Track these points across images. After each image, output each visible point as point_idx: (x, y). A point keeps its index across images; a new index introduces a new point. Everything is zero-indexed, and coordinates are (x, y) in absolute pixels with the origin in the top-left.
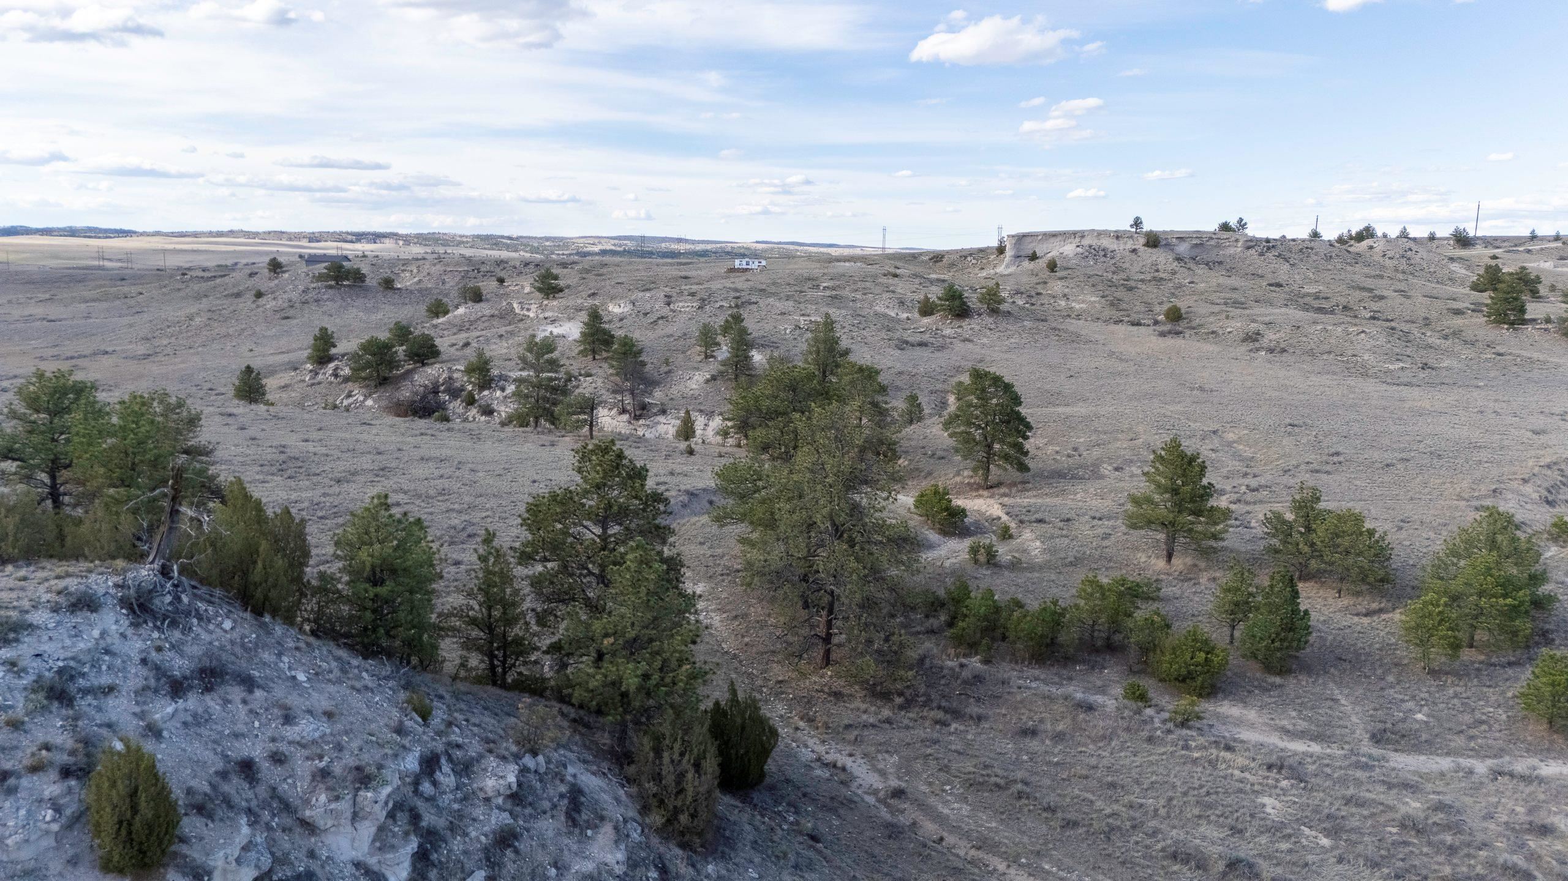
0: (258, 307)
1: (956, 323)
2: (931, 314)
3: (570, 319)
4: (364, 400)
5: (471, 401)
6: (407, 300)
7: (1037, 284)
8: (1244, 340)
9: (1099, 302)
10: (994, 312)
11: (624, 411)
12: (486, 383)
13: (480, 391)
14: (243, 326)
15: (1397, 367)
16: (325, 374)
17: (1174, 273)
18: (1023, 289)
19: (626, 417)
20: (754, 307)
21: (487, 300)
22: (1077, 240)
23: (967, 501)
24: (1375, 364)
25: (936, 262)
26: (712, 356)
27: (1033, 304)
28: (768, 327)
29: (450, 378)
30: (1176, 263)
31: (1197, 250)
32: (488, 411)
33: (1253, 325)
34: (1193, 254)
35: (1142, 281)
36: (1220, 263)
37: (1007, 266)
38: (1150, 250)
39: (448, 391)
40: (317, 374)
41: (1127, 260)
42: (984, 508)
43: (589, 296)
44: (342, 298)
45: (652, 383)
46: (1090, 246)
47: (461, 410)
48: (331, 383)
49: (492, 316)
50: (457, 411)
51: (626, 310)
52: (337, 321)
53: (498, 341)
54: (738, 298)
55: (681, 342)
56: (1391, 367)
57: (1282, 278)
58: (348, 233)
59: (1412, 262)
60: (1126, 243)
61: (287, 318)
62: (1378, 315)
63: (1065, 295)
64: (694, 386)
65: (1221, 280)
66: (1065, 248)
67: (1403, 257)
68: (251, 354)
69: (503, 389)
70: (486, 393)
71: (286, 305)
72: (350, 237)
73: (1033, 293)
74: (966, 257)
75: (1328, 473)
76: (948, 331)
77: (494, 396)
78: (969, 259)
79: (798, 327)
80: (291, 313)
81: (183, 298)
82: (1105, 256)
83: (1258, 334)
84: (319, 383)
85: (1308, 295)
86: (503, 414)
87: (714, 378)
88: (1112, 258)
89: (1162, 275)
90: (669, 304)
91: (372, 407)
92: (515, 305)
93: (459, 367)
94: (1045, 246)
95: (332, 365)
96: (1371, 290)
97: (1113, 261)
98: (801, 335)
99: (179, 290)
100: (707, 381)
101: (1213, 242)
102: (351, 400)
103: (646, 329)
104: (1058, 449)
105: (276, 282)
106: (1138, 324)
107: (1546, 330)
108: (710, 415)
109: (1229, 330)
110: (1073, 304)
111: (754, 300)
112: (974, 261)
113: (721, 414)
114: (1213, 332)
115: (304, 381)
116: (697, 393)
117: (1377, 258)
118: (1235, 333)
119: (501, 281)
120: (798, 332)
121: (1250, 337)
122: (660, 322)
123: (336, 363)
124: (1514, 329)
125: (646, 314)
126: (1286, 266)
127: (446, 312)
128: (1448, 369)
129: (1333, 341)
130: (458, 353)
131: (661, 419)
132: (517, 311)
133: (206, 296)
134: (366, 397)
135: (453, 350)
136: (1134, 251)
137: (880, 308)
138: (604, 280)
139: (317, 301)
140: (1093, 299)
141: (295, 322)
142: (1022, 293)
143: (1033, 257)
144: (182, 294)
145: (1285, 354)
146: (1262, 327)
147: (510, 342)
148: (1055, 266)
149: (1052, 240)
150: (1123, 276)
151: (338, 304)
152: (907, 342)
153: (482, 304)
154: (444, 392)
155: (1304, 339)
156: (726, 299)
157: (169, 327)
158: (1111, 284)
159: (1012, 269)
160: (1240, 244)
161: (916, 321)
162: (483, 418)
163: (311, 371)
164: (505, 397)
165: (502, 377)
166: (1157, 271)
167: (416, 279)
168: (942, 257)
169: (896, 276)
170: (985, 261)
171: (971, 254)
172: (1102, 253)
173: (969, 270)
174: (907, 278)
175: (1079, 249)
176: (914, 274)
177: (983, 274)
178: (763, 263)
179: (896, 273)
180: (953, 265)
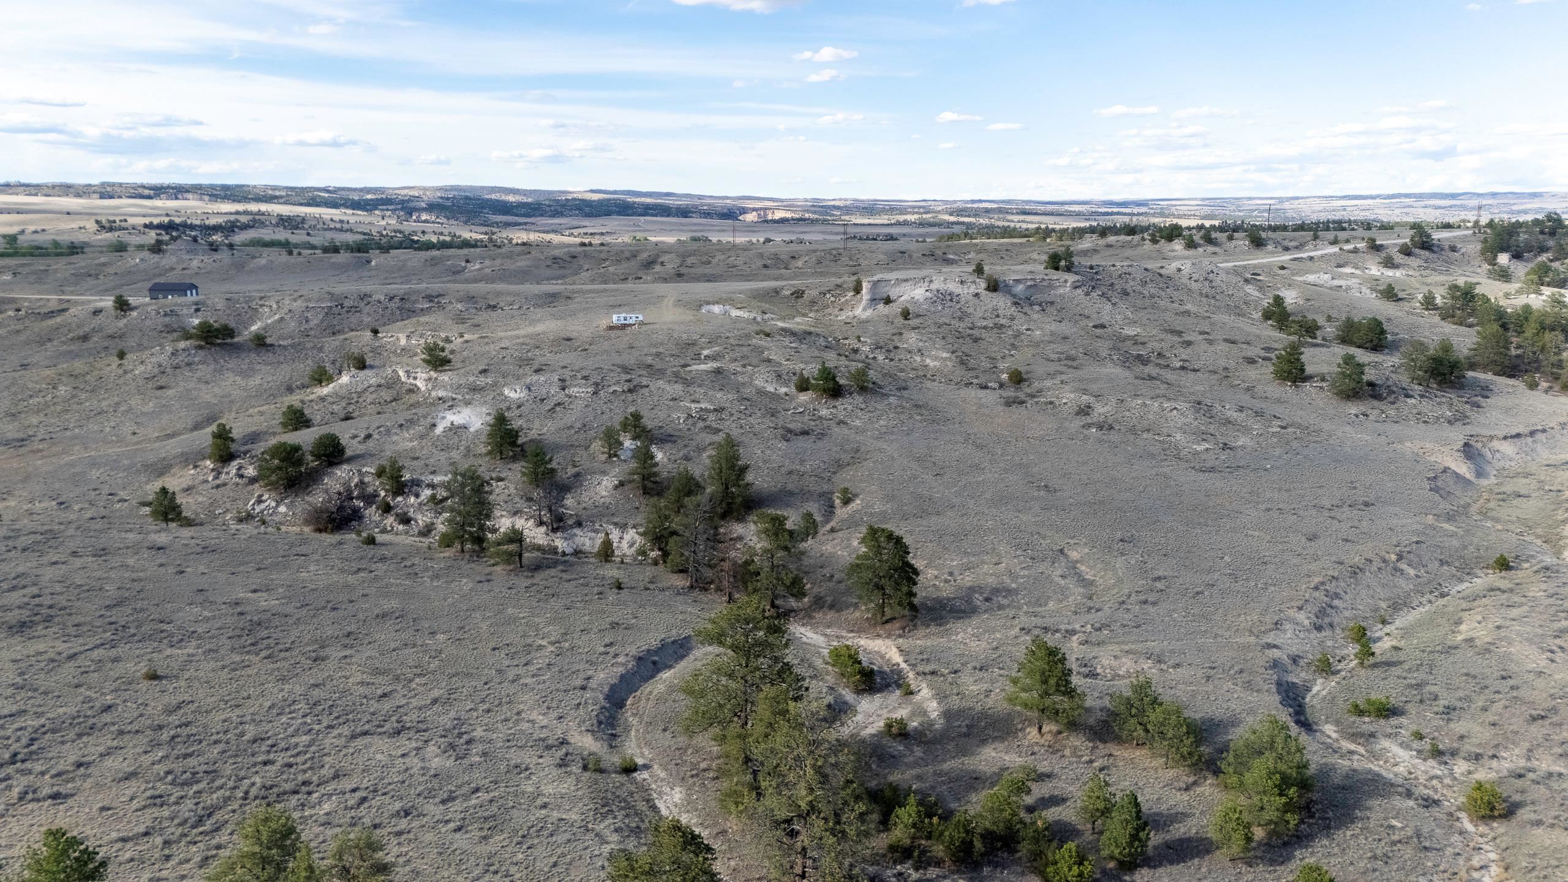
0: (126, 372)
1: (832, 403)
2: (806, 389)
3: (468, 403)
4: (277, 506)
5: (387, 509)
6: (282, 359)
7: (894, 335)
8: (1077, 414)
9: (950, 359)
10: (863, 389)
11: (541, 523)
12: (400, 488)
13: (394, 499)
14: (116, 399)
15: (1203, 448)
16: (228, 473)
17: (1012, 319)
18: (882, 344)
19: (543, 529)
20: (645, 391)
21: (372, 367)
22: (926, 284)
23: (869, 642)
24: (1185, 445)
25: (797, 297)
26: (616, 455)
27: (892, 360)
28: (662, 415)
29: (362, 482)
30: (1013, 309)
31: (1032, 290)
32: (406, 520)
33: (1085, 397)
34: (1028, 294)
35: (985, 328)
36: (1052, 303)
37: (864, 309)
38: (990, 294)
39: (363, 497)
40: (220, 473)
41: (971, 304)
42: (883, 649)
43: (481, 373)
44: (215, 360)
45: (564, 489)
46: (938, 291)
47: (377, 518)
48: (237, 484)
49: (379, 386)
50: (374, 518)
51: (522, 395)
52: (216, 390)
53: (398, 431)
54: (629, 381)
55: (582, 436)
56: (1199, 448)
57: (1105, 319)
59: (1214, 284)
60: (969, 288)
61: (161, 388)
62: (1187, 364)
63: (919, 351)
64: (604, 493)
65: (1054, 327)
66: (916, 291)
67: (1206, 279)
68: (135, 439)
69: (417, 496)
70: (400, 499)
71: (156, 370)
72: (147, 192)
73: (891, 348)
74: (825, 294)
75: (1154, 604)
76: (824, 412)
77: (409, 502)
78: (828, 296)
79: (690, 416)
80: (163, 381)
81: (27, 343)
82: (951, 300)
83: (1089, 407)
84: (225, 485)
85: (1128, 338)
86: (420, 522)
87: (622, 484)
88: (958, 302)
89: (1003, 321)
90: (564, 389)
91: (286, 515)
92: (401, 373)
93: (368, 469)
94: (898, 289)
95: (235, 464)
96: (1179, 333)
97: (959, 306)
98: (694, 424)
99: (18, 331)
100: (616, 487)
101: (1045, 284)
102: (263, 506)
103: (545, 417)
104: (936, 573)
105: (125, 321)
106: (986, 387)
107: (1321, 388)
108: (623, 527)
109: (1064, 401)
110: (928, 361)
111: (644, 383)
112: (832, 299)
113: (634, 527)
114: (1051, 403)
115: (207, 481)
116: (608, 500)
117: (1185, 280)
118: (1070, 404)
119: (375, 332)
120: (690, 421)
121: (1083, 410)
122: (558, 409)
123: (238, 461)
124: (1297, 387)
125: (542, 400)
126: (1108, 307)
127: (330, 379)
128: (1243, 447)
129: (1151, 417)
130: (361, 447)
131: (577, 531)
132: (403, 379)
133: (50, 340)
134: (278, 504)
135: (355, 442)
136: (977, 295)
137: (759, 382)
138: (487, 343)
139: (189, 364)
140: (945, 355)
141: (170, 392)
142: (881, 348)
143: (888, 301)
144: (23, 337)
145: (1112, 432)
146: (1092, 399)
147: (411, 432)
148: (909, 314)
149: (904, 284)
150: (967, 322)
151: (212, 366)
152: (790, 431)
153: (367, 372)
154: (357, 498)
155: (1127, 413)
156: (618, 383)
157: (31, 397)
158: (960, 336)
159: (869, 313)
160: (1068, 284)
161: (792, 399)
162: (401, 527)
163: (213, 470)
164: (420, 504)
165: (417, 483)
166: (998, 316)
167: (277, 317)
168: (803, 292)
169: (768, 335)
170: (843, 300)
171: (829, 291)
172: (949, 298)
173: (829, 310)
174: (778, 337)
175: (928, 294)
176: (784, 330)
177: (843, 317)
178: (641, 318)
179: (767, 330)
180: (813, 302)
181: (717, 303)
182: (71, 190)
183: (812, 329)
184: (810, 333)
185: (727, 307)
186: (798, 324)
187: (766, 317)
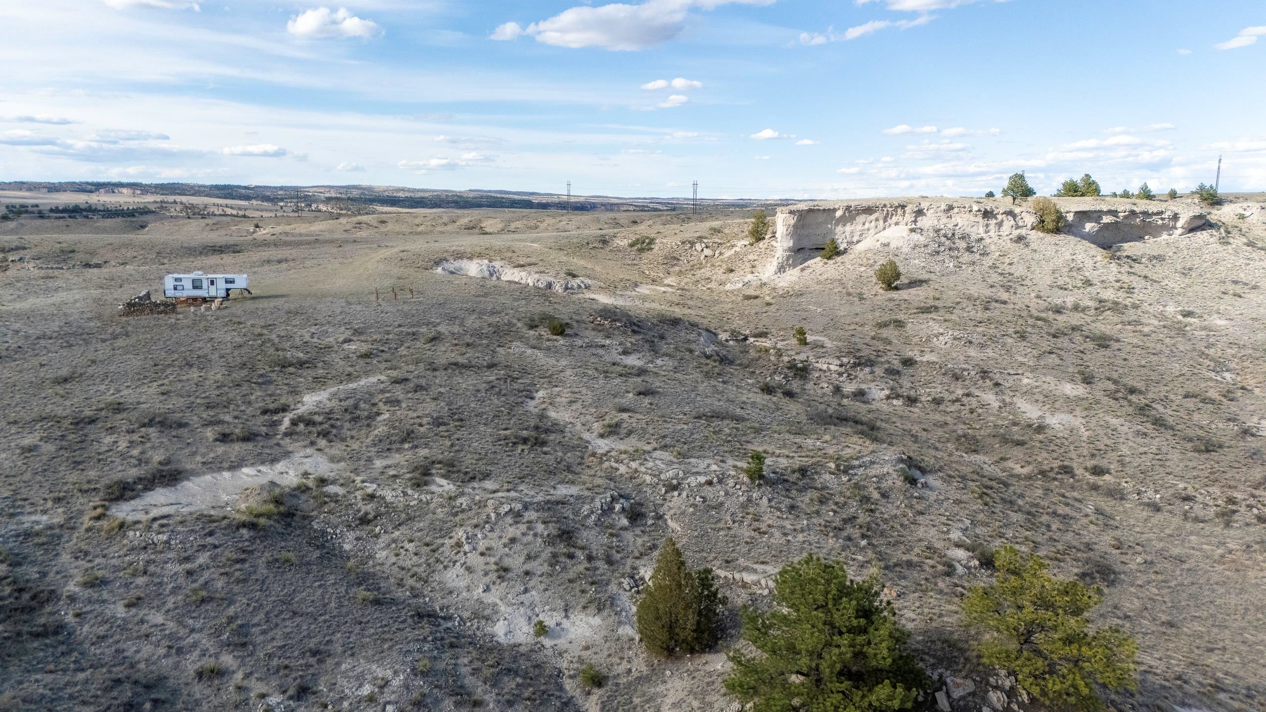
25: (641, 250)
31: (1107, 234)
37: (781, 269)
38: (1050, 238)
41: (1010, 257)
46: (937, 231)
58: (88, 183)
60: (1003, 224)
66: (888, 233)
72: (89, 187)
74: (692, 244)
78: (698, 247)
82: (969, 249)
88: (984, 254)
94: (848, 229)
97: (988, 261)
101: (1135, 220)
112: (707, 252)
136: (1022, 239)
143: (832, 252)
148: (897, 276)
149: (861, 218)
159: (793, 276)
160: (1181, 223)
168: (652, 241)
169: (560, 330)
170: (728, 253)
171: (700, 238)
172: (962, 245)
173: (706, 272)
174: (590, 335)
175: (916, 237)
176: (608, 313)
177: (734, 284)
178: (241, 281)
179: (563, 314)
180: (672, 259)
181: (480, 256)
182: (25, 186)
183: (678, 312)
184: (675, 322)
185: (497, 264)
186: (644, 298)
187: (575, 282)
